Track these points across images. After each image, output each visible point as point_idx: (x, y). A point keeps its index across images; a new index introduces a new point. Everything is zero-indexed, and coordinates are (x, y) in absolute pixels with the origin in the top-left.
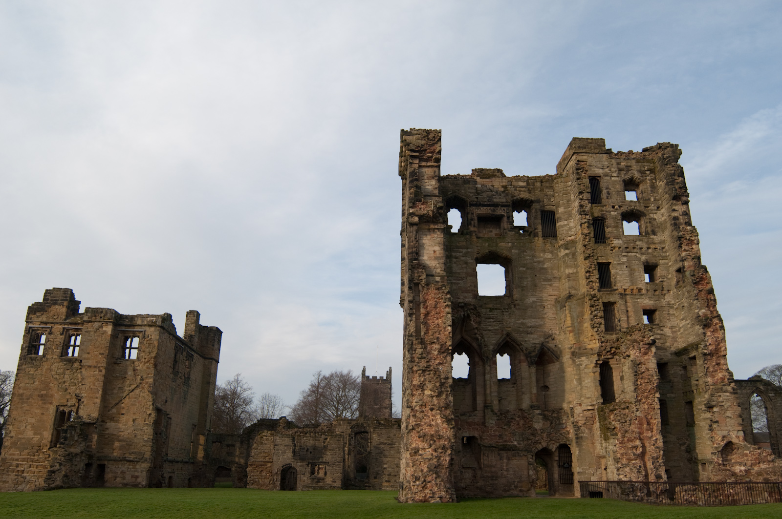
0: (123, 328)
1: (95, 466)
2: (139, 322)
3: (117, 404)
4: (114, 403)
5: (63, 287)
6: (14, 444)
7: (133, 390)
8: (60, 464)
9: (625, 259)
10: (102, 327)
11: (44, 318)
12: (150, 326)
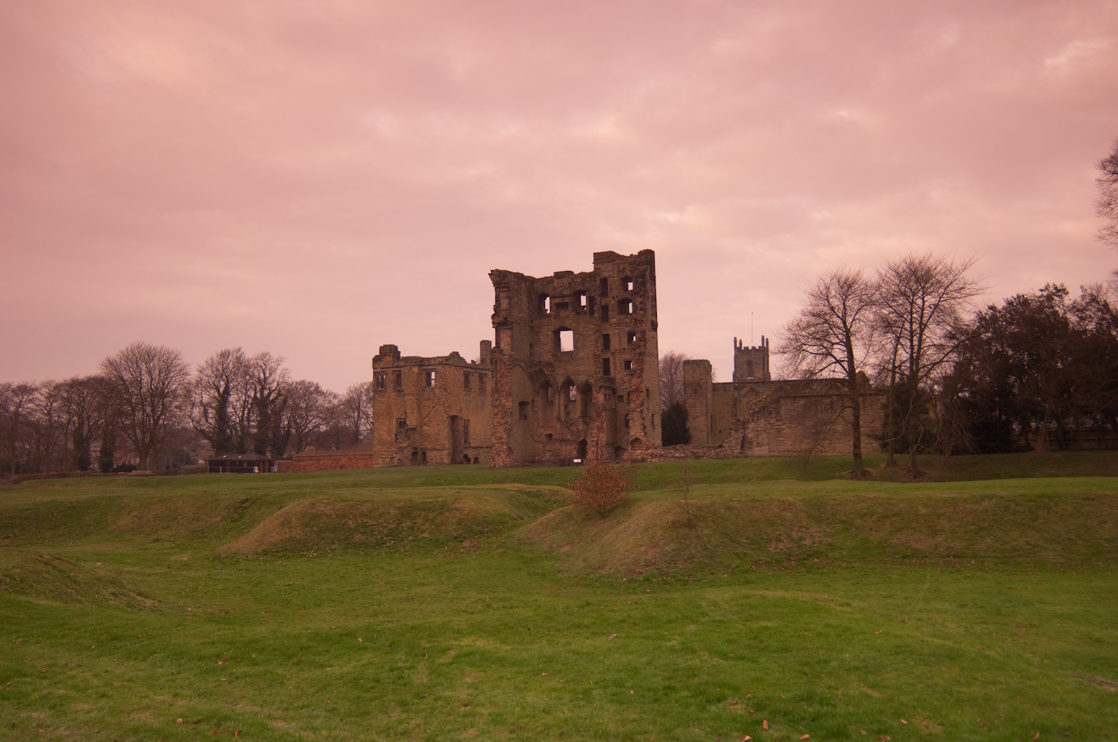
0: (424, 368)
1: (420, 454)
2: (433, 363)
3: (427, 416)
4: (425, 415)
5: (389, 344)
6: (378, 443)
7: (434, 407)
8: (396, 454)
9: (617, 331)
10: (411, 369)
11: (382, 366)
12: (439, 364)
